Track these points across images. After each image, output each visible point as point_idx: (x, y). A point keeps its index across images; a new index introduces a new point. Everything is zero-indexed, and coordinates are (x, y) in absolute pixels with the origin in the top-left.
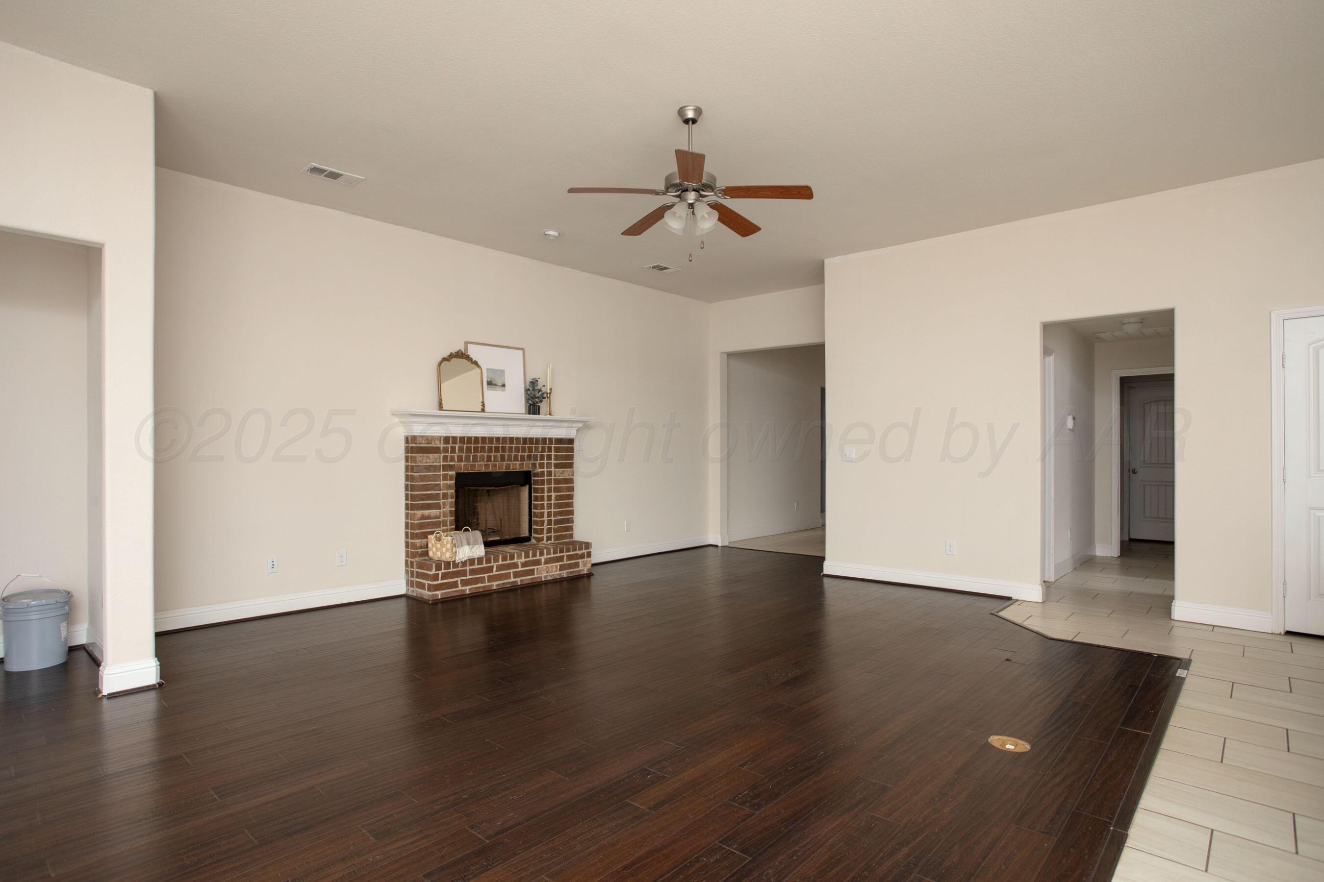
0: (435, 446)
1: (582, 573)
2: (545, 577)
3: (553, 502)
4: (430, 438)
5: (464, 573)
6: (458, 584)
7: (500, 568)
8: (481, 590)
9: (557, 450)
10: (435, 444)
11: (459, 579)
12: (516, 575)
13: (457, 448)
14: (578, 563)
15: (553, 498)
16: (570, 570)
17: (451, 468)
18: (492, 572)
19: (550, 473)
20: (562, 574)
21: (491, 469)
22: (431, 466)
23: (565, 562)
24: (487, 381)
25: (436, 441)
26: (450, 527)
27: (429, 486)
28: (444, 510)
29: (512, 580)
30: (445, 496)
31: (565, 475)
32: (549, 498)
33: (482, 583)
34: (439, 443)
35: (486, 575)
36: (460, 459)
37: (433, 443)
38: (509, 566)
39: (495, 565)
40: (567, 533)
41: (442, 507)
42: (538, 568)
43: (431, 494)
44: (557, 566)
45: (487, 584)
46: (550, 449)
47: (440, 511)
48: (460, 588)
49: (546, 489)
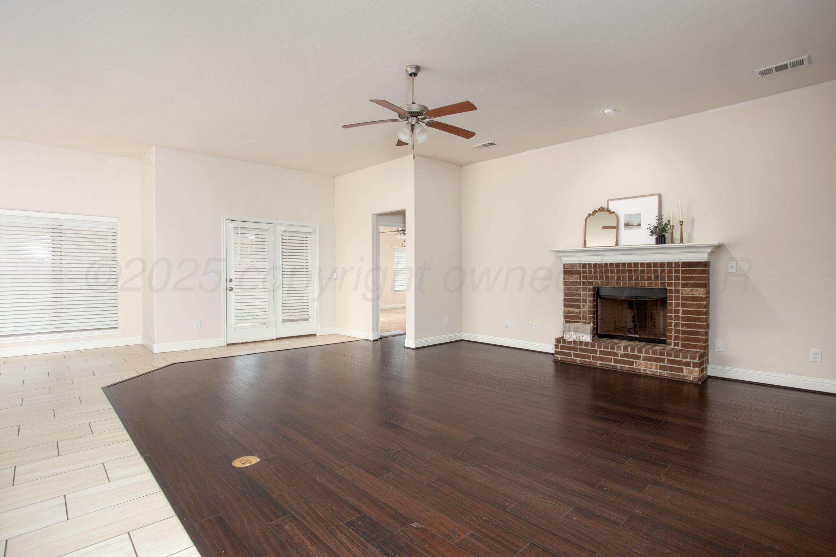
0: (576, 269)
1: (686, 379)
2: (644, 370)
3: (680, 315)
4: (573, 265)
5: (575, 349)
6: (571, 355)
7: (602, 353)
8: (588, 363)
9: (683, 272)
10: (576, 268)
11: (572, 352)
12: (616, 361)
13: (593, 271)
14: (683, 369)
15: (681, 311)
16: (672, 373)
17: (591, 283)
18: (597, 354)
19: (677, 291)
20: (663, 374)
21: (622, 286)
22: (574, 282)
23: (666, 364)
24: (625, 224)
25: (577, 267)
26: (589, 321)
27: (573, 294)
28: (584, 309)
29: (613, 364)
30: (585, 301)
31: (694, 293)
32: (677, 311)
33: (588, 359)
34: (578, 268)
35: (592, 355)
36: (596, 278)
37: (575, 268)
38: (610, 354)
39: (598, 350)
40: (698, 344)
41: (582, 307)
42: (636, 362)
43: (574, 299)
44: (657, 365)
45: (592, 361)
46: (677, 271)
47: (580, 310)
48: (573, 357)
49: (674, 304)
